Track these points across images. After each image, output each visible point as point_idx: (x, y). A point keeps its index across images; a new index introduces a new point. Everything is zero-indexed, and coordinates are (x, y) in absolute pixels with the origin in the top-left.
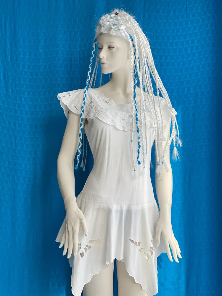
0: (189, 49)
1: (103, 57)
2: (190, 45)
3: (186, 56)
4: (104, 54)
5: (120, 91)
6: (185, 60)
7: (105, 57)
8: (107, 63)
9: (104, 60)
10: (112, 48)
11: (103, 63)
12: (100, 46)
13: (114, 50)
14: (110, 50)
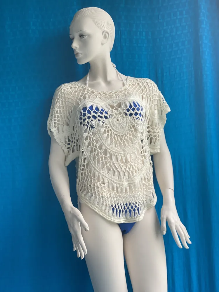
1: (76, 48)
4: (76, 44)
5: (100, 81)
7: (78, 47)
9: (78, 51)
10: (83, 37)
11: (77, 54)
12: (71, 36)
13: (86, 37)
14: (82, 39)
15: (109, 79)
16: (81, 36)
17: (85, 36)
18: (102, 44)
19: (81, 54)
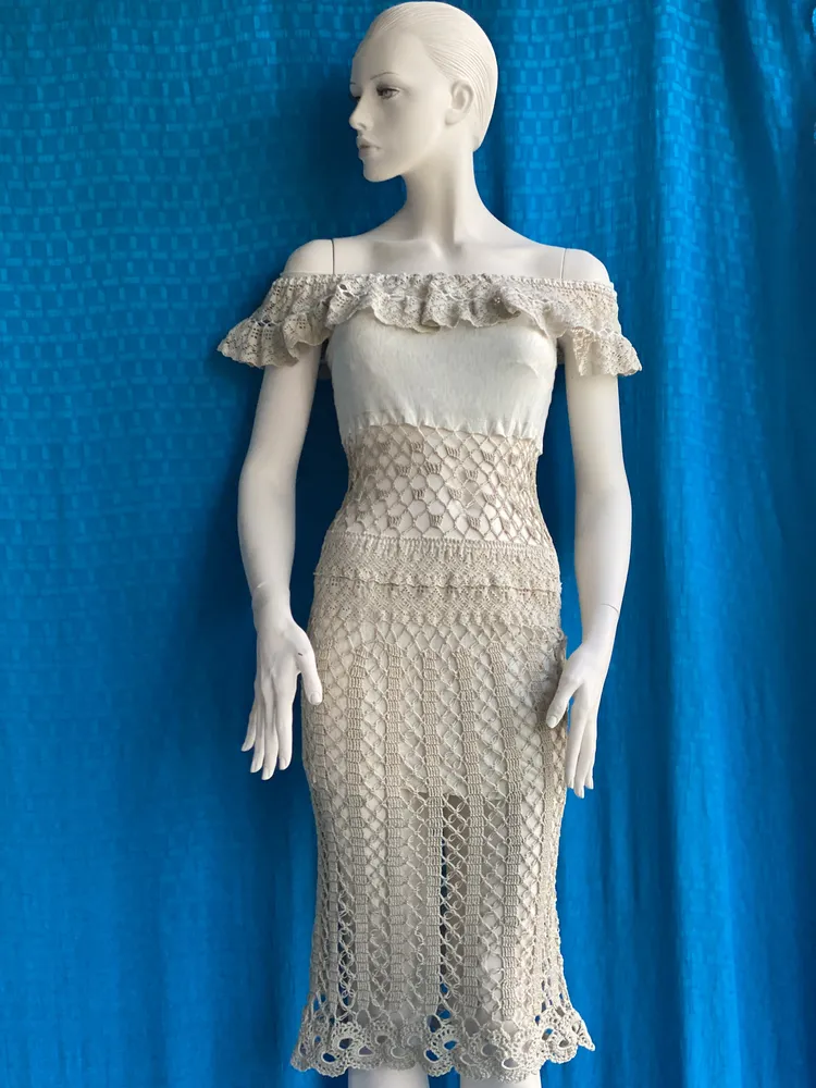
0: (587, 42)
1: (364, 127)
2: (592, 30)
3: (578, 71)
4: (363, 117)
5: (430, 240)
6: (576, 85)
7: (369, 123)
8: (379, 145)
9: (367, 137)
12: (353, 90)
14: (385, 101)
15: (458, 236)
17: (394, 93)
18: (448, 123)
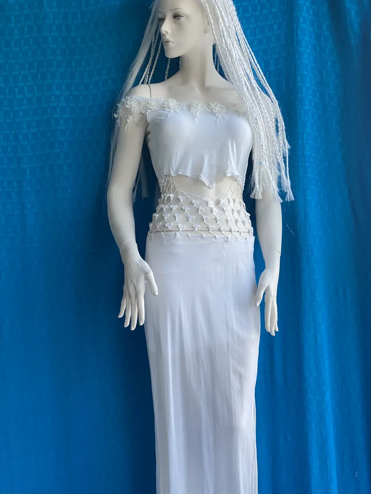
6: (258, 13)
10: (179, 18)
11: (167, 42)
12: (160, 15)
13: (182, 19)
14: (177, 21)
15: (207, 84)
16: (176, 16)
17: (181, 17)
19: (173, 42)
